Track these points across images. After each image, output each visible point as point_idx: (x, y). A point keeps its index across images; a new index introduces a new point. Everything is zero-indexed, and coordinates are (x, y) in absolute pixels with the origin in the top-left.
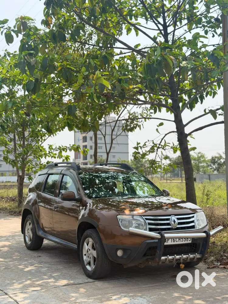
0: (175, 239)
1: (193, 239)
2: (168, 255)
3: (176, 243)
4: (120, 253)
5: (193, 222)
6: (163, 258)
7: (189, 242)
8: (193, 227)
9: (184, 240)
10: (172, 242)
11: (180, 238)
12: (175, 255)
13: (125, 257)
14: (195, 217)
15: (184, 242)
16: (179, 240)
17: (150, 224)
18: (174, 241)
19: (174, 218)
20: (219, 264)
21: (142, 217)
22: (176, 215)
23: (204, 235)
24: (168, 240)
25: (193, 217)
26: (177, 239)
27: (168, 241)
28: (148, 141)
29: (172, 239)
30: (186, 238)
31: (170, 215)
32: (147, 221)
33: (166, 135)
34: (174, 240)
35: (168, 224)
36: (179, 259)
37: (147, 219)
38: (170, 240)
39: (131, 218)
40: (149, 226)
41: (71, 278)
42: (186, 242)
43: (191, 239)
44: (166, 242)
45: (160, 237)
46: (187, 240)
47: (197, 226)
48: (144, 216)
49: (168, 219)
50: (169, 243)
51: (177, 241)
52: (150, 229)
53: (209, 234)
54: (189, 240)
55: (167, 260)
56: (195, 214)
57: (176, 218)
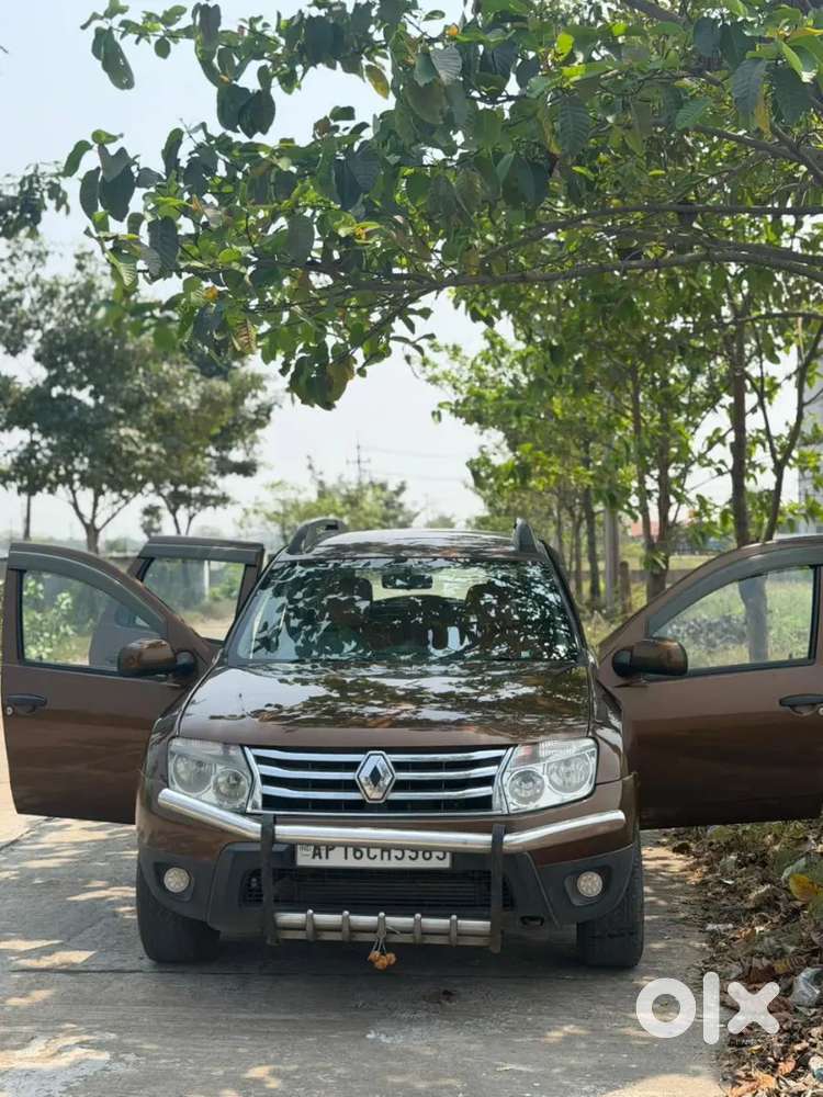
0: (364, 850)
1: (458, 855)
2: (310, 908)
3: (365, 863)
5: (488, 781)
6: (286, 917)
7: (439, 862)
8: (485, 803)
10: (346, 858)
11: (386, 849)
12: (347, 912)
14: (504, 762)
15: (407, 864)
16: (386, 854)
17: (267, 780)
18: (358, 854)
19: (376, 761)
21: (246, 749)
22: (390, 750)
23: (488, 842)
24: (328, 850)
25: (496, 761)
26: (372, 850)
27: (330, 852)
29: (350, 850)
30: (427, 851)
31: (362, 750)
32: (259, 769)
34: (355, 850)
35: (351, 786)
36: (369, 931)
37: (260, 760)
38: (339, 848)
40: (266, 787)
42: (420, 863)
43: (448, 854)
44: (320, 857)
45: (259, 836)
46: (427, 855)
47: (508, 798)
48: (251, 747)
49: (353, 766)
50: (336, 860)
51: (372, 856)
52: (269, 801)
53: (497, 841)
54: (438, 857)
55: (309, 928)
56: (511, 749)
57: (389, 761)
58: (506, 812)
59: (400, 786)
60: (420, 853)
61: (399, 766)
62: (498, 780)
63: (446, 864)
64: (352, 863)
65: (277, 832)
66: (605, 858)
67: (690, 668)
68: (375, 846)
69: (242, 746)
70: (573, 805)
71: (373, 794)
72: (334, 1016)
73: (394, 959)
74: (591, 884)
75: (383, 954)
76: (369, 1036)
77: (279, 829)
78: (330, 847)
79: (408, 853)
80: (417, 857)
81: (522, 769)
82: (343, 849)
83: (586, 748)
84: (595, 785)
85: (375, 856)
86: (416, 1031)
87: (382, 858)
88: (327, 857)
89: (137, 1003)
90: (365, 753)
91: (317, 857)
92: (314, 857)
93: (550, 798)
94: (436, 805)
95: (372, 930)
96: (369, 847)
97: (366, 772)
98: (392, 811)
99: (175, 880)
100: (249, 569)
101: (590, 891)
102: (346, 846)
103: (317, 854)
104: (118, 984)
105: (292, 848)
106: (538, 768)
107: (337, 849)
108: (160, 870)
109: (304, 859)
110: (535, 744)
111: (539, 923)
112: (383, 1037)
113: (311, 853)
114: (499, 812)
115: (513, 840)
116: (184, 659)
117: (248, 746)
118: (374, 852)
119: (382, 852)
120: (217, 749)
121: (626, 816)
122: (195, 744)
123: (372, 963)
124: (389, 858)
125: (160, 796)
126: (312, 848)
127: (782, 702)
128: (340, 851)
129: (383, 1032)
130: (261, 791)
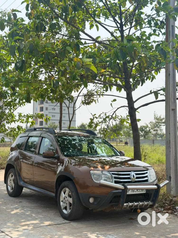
0: (134, 190)
1: (147, 190)
2: (129, 202)
3: (134, 193)
4: (91, 200)
5: (147, 177)
6: (125, 204)
7: (144, 192)
8: (147, 181)
9: (140, 190)
11: (137, 189)
12: (134, 202)
13: (96, 203)
14: (148, 173)
15: (140, 193)
17: (115, 178)
19: (133, 173)
20: (163, 209)
21: (110, 172)
22: (134, 171)
23: (156, 187)
24: (129, 191)
25: (147, 173)
26: (135, 190)
28: (103, 113)
29: (132, 190)
30: (142, 189)
31: (130, 171)
32: (114, 176)
33: (118, 108)
34: (133, 190)
35: (129, 178)
36: (137, 206)
37: (113, 174)
38: (130, 190)
39: (101, 173)
40: (115, 179)
41: (51, 220)
42: (142, 192)
47: (149, 180)
49: (129, 174)
52: (116, 182)
53: (158, 186)
55: (128, 206)
56: (148, 171)
59: (137, 178)
61: (136, 174)
62: (149, 176)
64: (132, 193)
65: (128, 187)
71: (133, 180)
87: (137, 192)
97: (132, 175)
108: (89, 198)
114: (149, 182)
119: (137, 190)
125: (101, 182)
130: (114, 180)
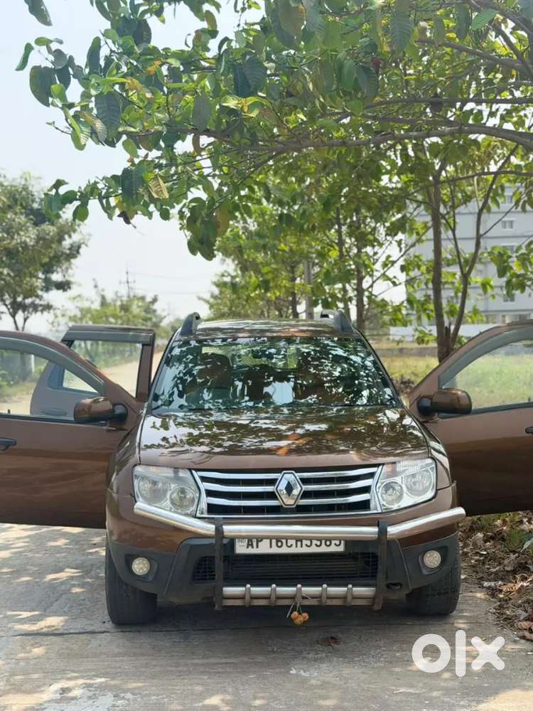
0: (284, 541)
1: (350, 543)
2: (248, 583)
3: (284, 550)
5: (366, 490)
6: (229, 590)
7: (334, 548)
8: (365, 505)
10: (271, 547)
11: (299, 540)
12: (275, 585)
13: (150, 578)
14: (376, 477)
15: (314, 549)
16: (299, 543)
17: (210, 493)
18: (280, 544)
19: (289, 477)
21: (194, 472)
22: (300, 470)
23: (372, 531)
24: (258, 541)
25: (371, 475)
26: (289, 541)
27: (260, 543)
29: (274, 541)
30: (328, 540)
31: (278, 471)
32: (204, 486)
34: (277, 541)
35: (272, 496)
36: (289, 598)
37: (204, 479)
38: (266, 540)
39: (172, 475)
40: (209, 498)
42: (323, 549)
43: (342, 542)
44: (253, 547)
45: (214, 533)
46: (328, 543)
47: (379, 501)
48: (197, 470)
49: (272, 482)
50: (264, 548)
51: (289, 545)
52: (212, 509)
53: (383, 532)
54: (335, 544)
55: (247, 598)
56: (381, 467)
57: (298, 478)
58: (380, 511)
59: (306, 495)
60: (323, 542)
61: (305, 481)
62: (373, 489)
63: (341, 549)
64: (275, 550)
65: (224, 530)
66: (443, 541)
67: (473, 408)
68: (292, 538)
69: (190, 470)
70: (422, 505)
71: (289, 502)
72: (260, 659)
73: (307, 617)
74: (433, 559)
75: (300, 614)
76: (291, 672)
77: (226, 528)
78: (259, 539)
79: (315, 542)
80: (321, 545)
81: (388, 481)
82: (268, 541)
83: (427, 465)
84: (437, 490)
85: (292, 545)
86: (324, 666)
87: (296, 546)
88: (257, 547)
89: (115, 655)
90: (280, 472)
91: (250, 547)
92: (248, 547)
93: (407, 501)
94: (331, 508)
95: (293, 597)
96: (287, 539)
97: (282, 486)
98: (302, 512)
99: (140, 567)
100: (145, 347)
101: (432, 564)
102: (270, 538)
103: (250, 544)
104: (96, 642)
105: (232, 541)
106: (398, 479)
107: (264, 540)
108: (129, 560)
109: (241, 549)
110: (395, 463)
111: (399, 587)
112: (302, 672)
113: (246, 544)
114: (375, 512)
115: (393, 530)
116: (119, 410)
117: (193, 469)
118: (290, 542)
119: (297, 541)
120: (169, 473)
121: (466, 511)
122: (153, 469)
123: (292, 620)
124: (302, 546)
125: (135, 507)
126: (247, 540)
127: (527, 431)
128: (266, 542)
129: (302, 669)
130: (206, 501)
